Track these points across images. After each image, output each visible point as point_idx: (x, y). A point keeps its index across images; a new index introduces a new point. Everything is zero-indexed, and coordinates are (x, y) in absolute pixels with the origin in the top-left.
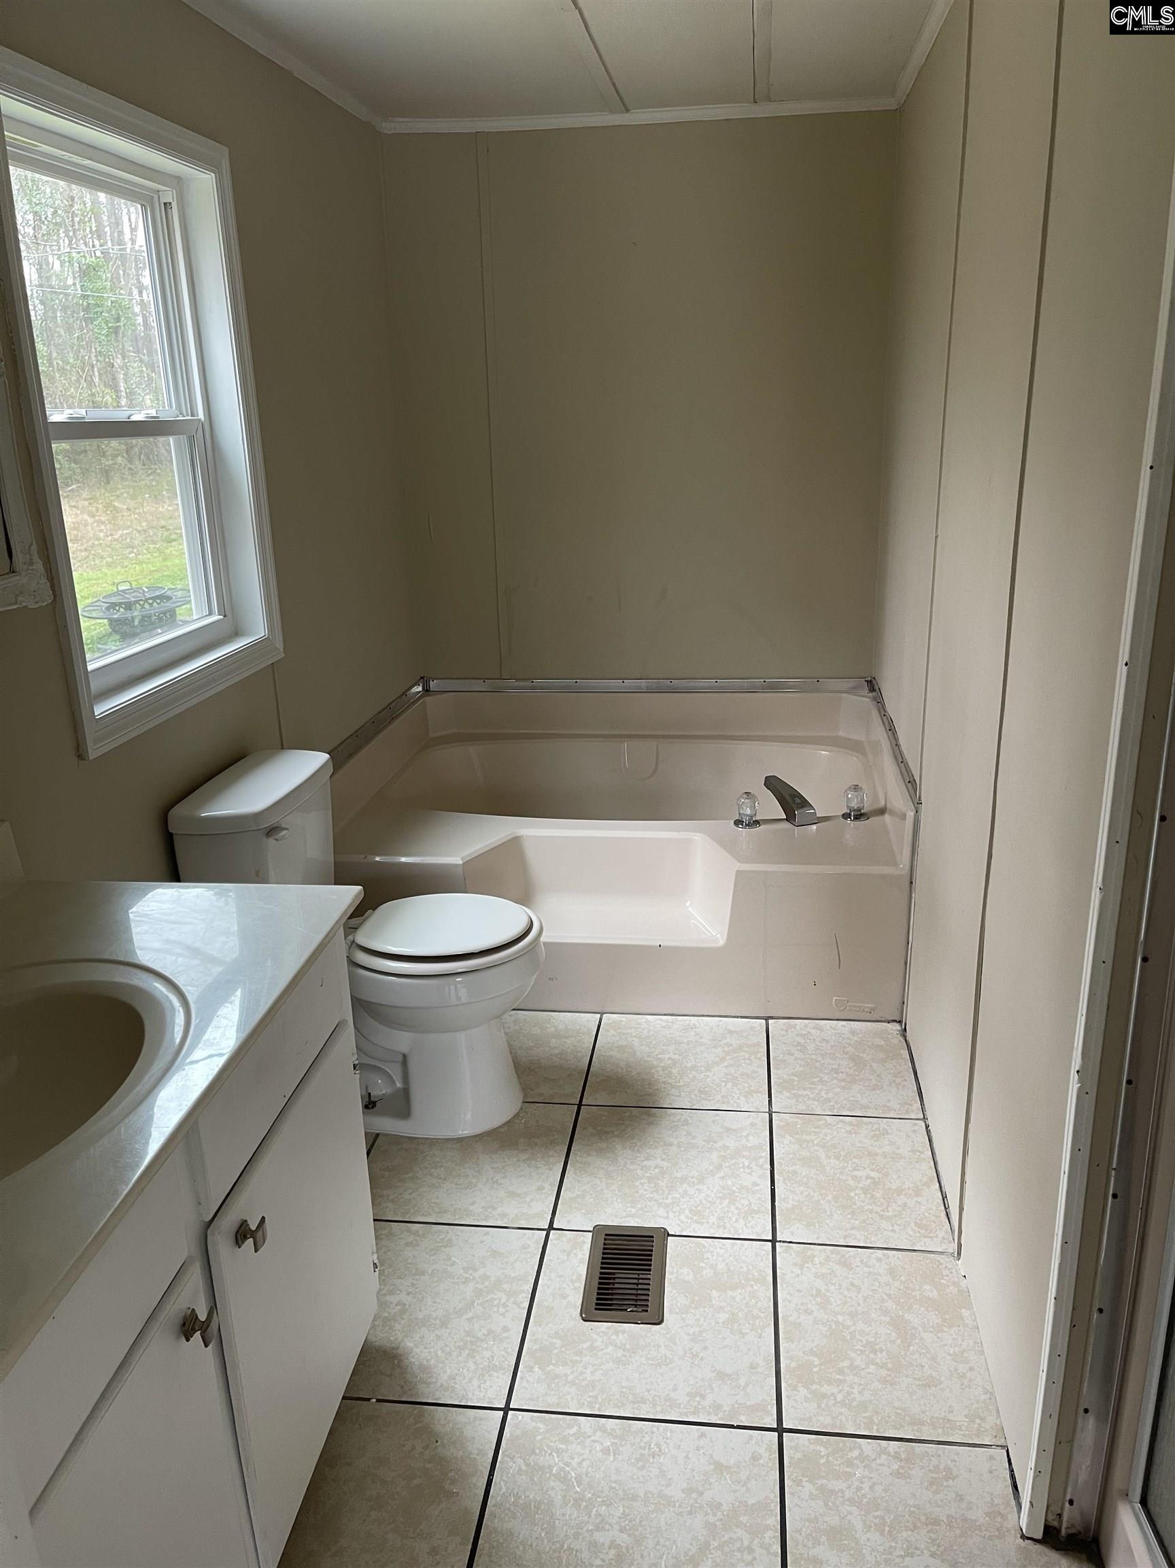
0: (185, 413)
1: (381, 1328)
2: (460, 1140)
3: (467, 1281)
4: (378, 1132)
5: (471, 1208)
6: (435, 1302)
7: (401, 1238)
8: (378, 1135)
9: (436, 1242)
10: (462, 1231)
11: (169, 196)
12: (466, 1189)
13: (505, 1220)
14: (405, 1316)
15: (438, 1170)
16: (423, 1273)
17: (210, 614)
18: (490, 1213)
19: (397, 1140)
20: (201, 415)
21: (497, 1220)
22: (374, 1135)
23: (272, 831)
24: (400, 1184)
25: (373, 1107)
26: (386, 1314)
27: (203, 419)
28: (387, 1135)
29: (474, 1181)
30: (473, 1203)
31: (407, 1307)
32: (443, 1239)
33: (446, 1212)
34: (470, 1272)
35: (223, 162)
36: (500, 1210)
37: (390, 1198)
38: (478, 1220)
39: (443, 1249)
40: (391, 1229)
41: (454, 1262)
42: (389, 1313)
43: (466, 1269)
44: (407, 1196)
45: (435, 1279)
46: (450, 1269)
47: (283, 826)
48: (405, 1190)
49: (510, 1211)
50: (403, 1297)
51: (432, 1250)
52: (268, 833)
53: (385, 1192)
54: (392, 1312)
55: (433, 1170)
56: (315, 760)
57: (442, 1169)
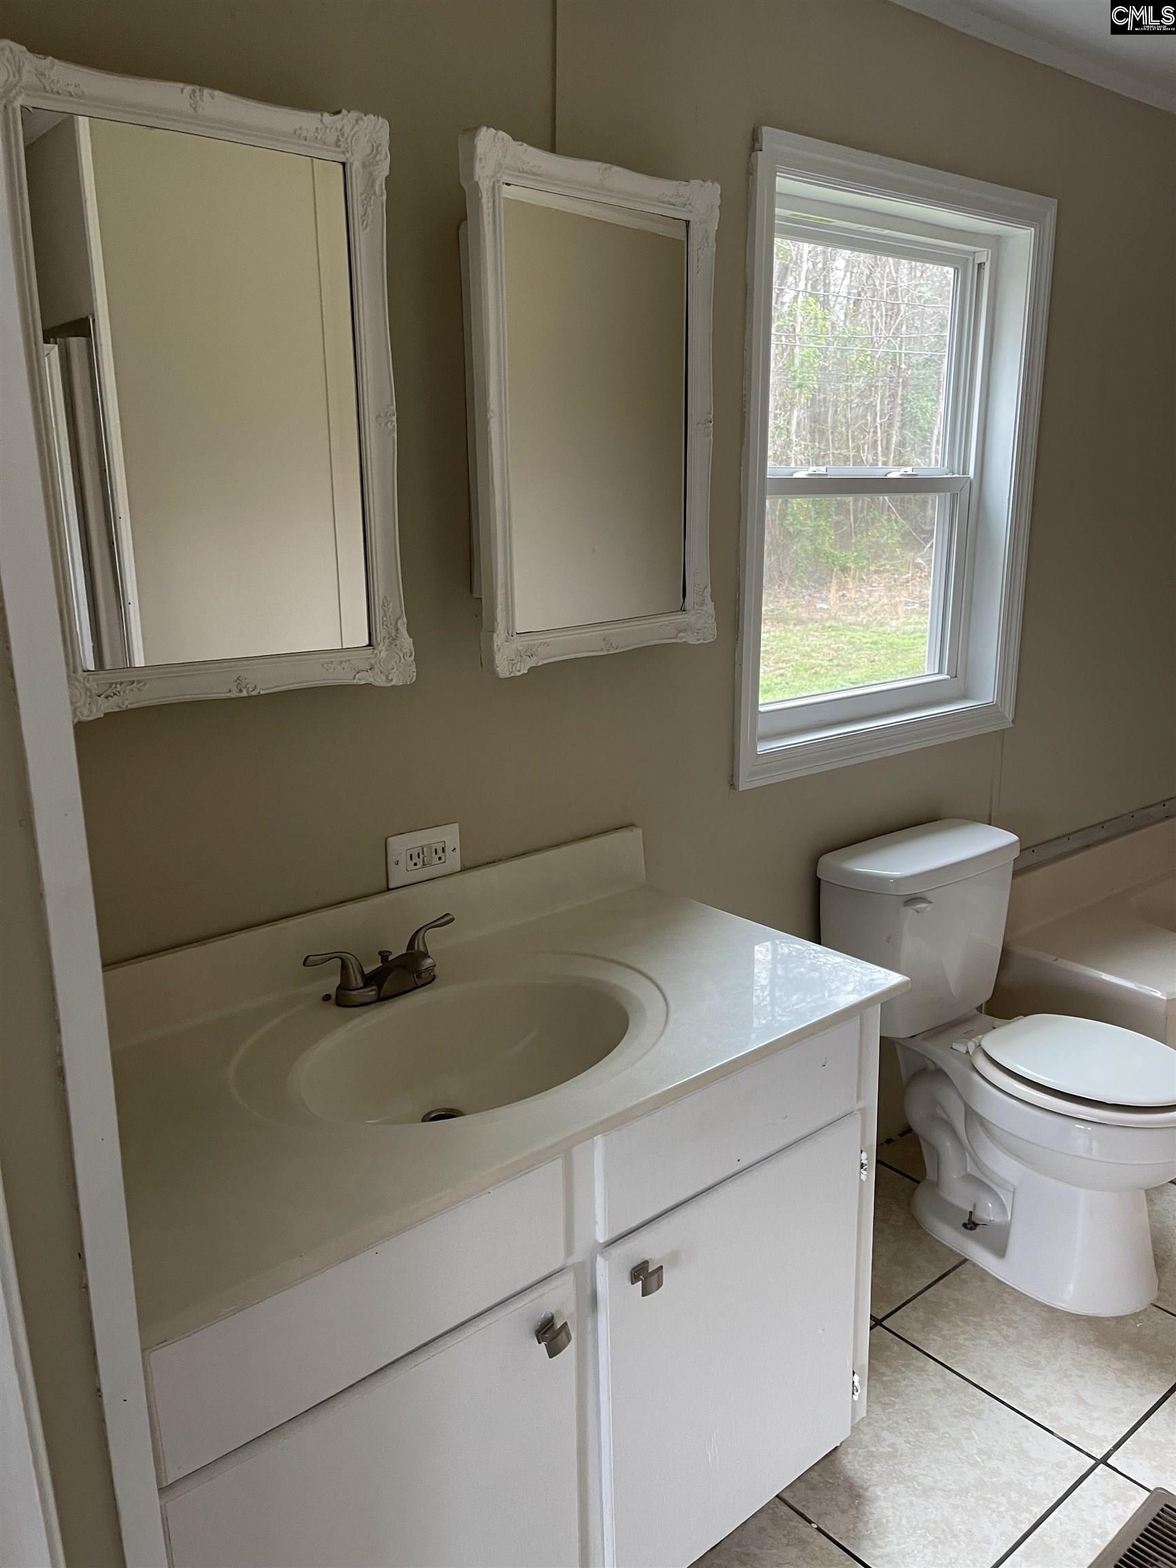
0: (956, 471)
1: (860, 1459)
2: (1052, 1310)
3: (974, 1464)
4: (968, 1258)
5: (1023, 1390)
6: (929, 1466)
7: (930, 1380)
8: (966, 1260)
9: (965, 1405)
10: (1000, 1409)
11: (984, 256)
12: (1029, 1366)
13: (1055, 1424)
14: (890, 1463)
15: (1011, 1330)
16: (934, 1430)
17: (940, 672)
18: (1043, 1406)
19: (984, 1275)
20: (971, 474)
21: (1046, 1418)
22: (963, 1258)
23: (912, 900)
24: (960, 1323)
25: (971, 1229)
26: (874, 1449)
27: (972, 477)
28: (975, 1265)
29: (1043, 1362)
30: (1029, 1386)
31: (898, 1454)
32: (974, 1406)
33: (994, 1379)
34: (984, 1457)
35: (1048, 219)
36: (1053, 1409)
37: (944, 1333)
38: (1024, 1408)
39: (968, 1417)
40: (926, 1365)
41: (973, 1436)
42: (877, 1450)
43: (980, 1452)
44: (961, 1339)
45: (941, 1443)
46: (964, 1442)
47: (929, 899)
48: (963, 1333)
49: (1066, 1418)
50: (900, 1442)
51: (956, 1411)
52: (906, 902)
53: (941, 1324)
54: (881, 1450)
55: (1004, 1327)
56: (1000, 839)
57: (1015, 1331)
